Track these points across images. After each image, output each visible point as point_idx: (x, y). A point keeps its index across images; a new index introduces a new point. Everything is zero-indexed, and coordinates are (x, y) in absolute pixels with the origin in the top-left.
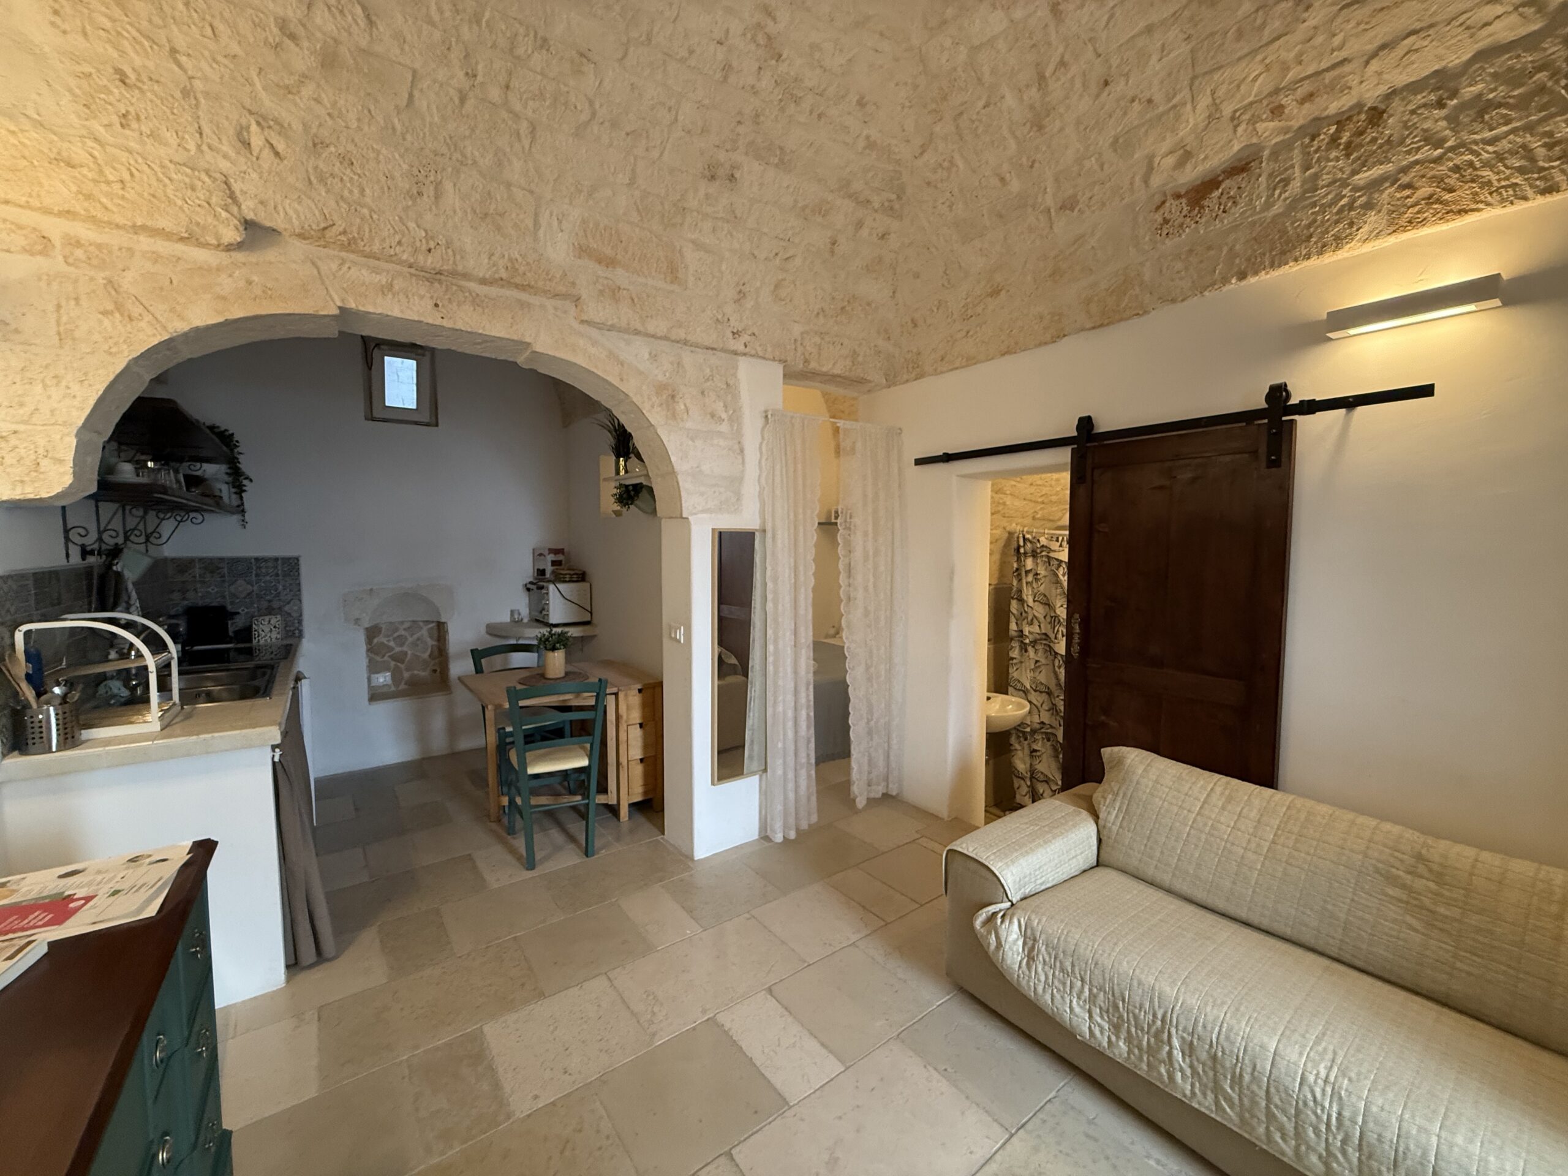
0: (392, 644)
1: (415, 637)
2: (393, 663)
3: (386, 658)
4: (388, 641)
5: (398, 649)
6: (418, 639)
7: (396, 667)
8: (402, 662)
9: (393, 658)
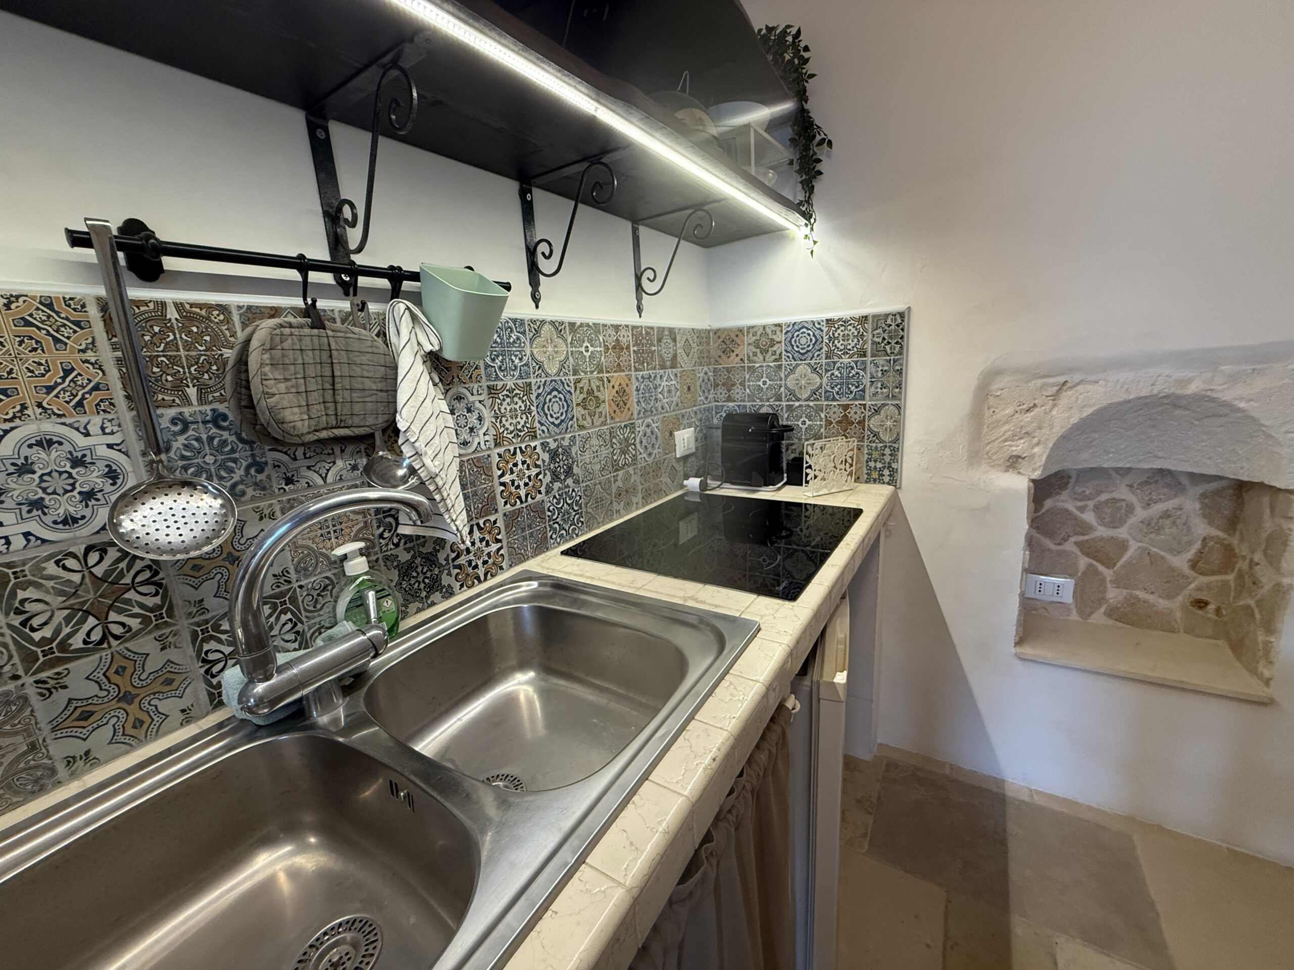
0: (1089, 517)
1: (1158, 508)
2: (1083, 562)
3: (1069, 546)
4: (1082, 509)
5: (1102, 531)
6: (1166, 515)
7: (1090, 571)
8: (1110, 564)
9: (1087, 549)
